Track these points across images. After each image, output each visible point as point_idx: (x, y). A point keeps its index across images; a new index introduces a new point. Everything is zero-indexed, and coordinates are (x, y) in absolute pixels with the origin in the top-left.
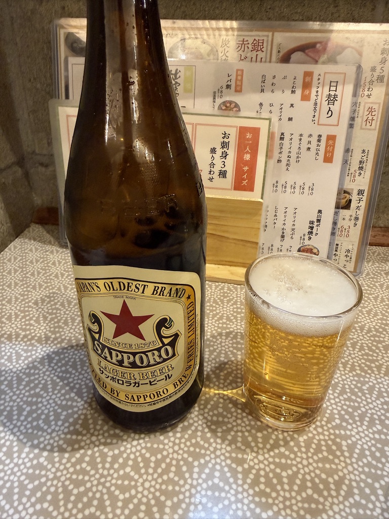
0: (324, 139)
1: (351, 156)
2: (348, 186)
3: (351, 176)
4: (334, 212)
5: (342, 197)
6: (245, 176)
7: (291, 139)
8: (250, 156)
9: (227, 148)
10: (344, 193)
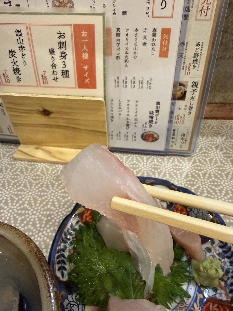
0: (159, 33)
1: (186, 49)
2: (183, 78)
3: (186, 69)
4: (171, 103)
5: (178, 89)
6: (86, 74)
7: (127, 35)
8: (88, 55)
9: (65, 48)
10: (180, 85)
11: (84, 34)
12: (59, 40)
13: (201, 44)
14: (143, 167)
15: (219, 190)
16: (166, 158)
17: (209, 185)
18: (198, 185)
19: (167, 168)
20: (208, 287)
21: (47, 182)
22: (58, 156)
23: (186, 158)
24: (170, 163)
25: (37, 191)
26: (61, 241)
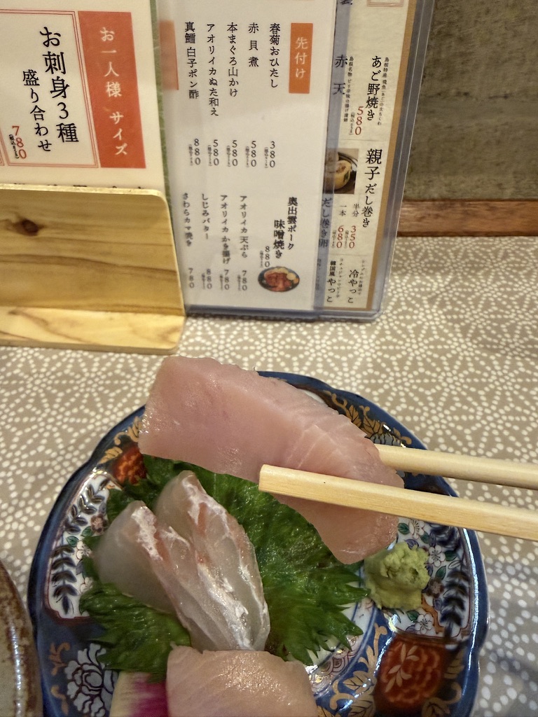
0: (285, 35)
1: (350, 74)
2: (347, 143)
3: (352, 121)
4: (323, 200)
5: (337, 168)
6: (119, 134)
7: (211, 38)
8: (121, 86)
9: (62, 70)
10: (340, 159)
11: (107, 36)
12: (45, 50)
13: (383, 61)
14: (264, 351)
15: (432, 395)
16: (317, 328)
17: (412, 384)
18: (386, 387)
19: (320, 351)
20: (398, 609)
21: (37, 392)
22: (65, 329)
23: (362, 327)
24: (326, 338)
25: (13, 414)
26: (64, 527)
